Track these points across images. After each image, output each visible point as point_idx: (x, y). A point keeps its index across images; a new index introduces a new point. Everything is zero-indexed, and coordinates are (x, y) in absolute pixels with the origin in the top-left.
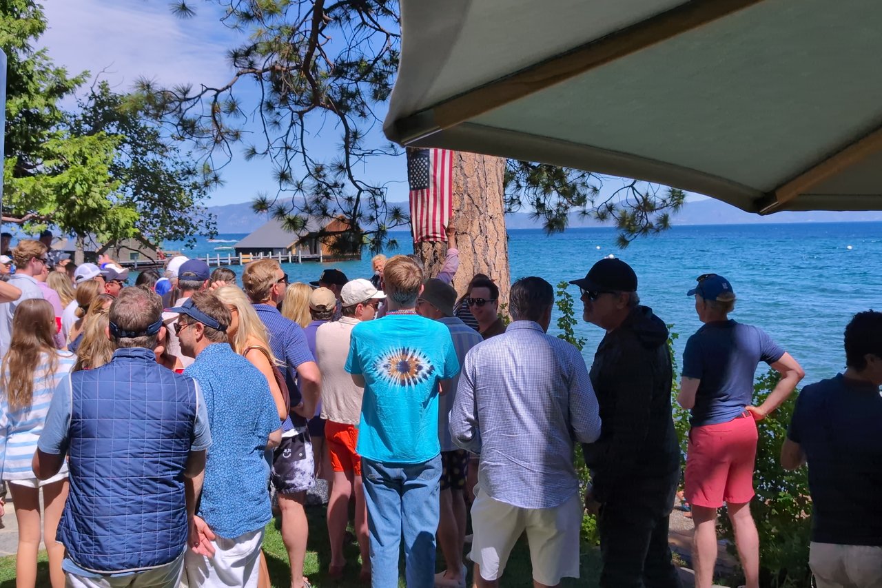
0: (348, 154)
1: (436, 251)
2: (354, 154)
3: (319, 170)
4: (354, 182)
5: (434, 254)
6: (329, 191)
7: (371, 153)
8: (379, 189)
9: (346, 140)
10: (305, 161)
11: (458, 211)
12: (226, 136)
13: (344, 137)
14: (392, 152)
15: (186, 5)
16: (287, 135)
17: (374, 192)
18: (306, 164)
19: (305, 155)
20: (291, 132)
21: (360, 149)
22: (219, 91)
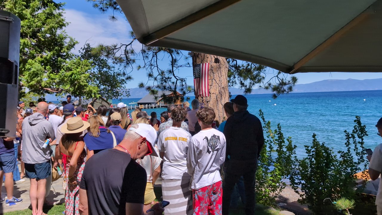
0: (173, 67)
1: (203, 100)
2: (175, 67)
3: (163, 73)
4: (175, 77)
5: (203, 101)
6: (166, 80)
7: (181, 66)
8: (184, 79)
9: (172, 62)
10: (158, 69)
11: (211, 85)
12: (130, 61)
13: (171, 61)
14: (189, 65)
15: (114, 17)
16: (151, 60)
17: (182, 80)
18: (158, 71)
19: (158, 68)
20: (153, 59)
21: (177, 65)
22: (127, 46)
